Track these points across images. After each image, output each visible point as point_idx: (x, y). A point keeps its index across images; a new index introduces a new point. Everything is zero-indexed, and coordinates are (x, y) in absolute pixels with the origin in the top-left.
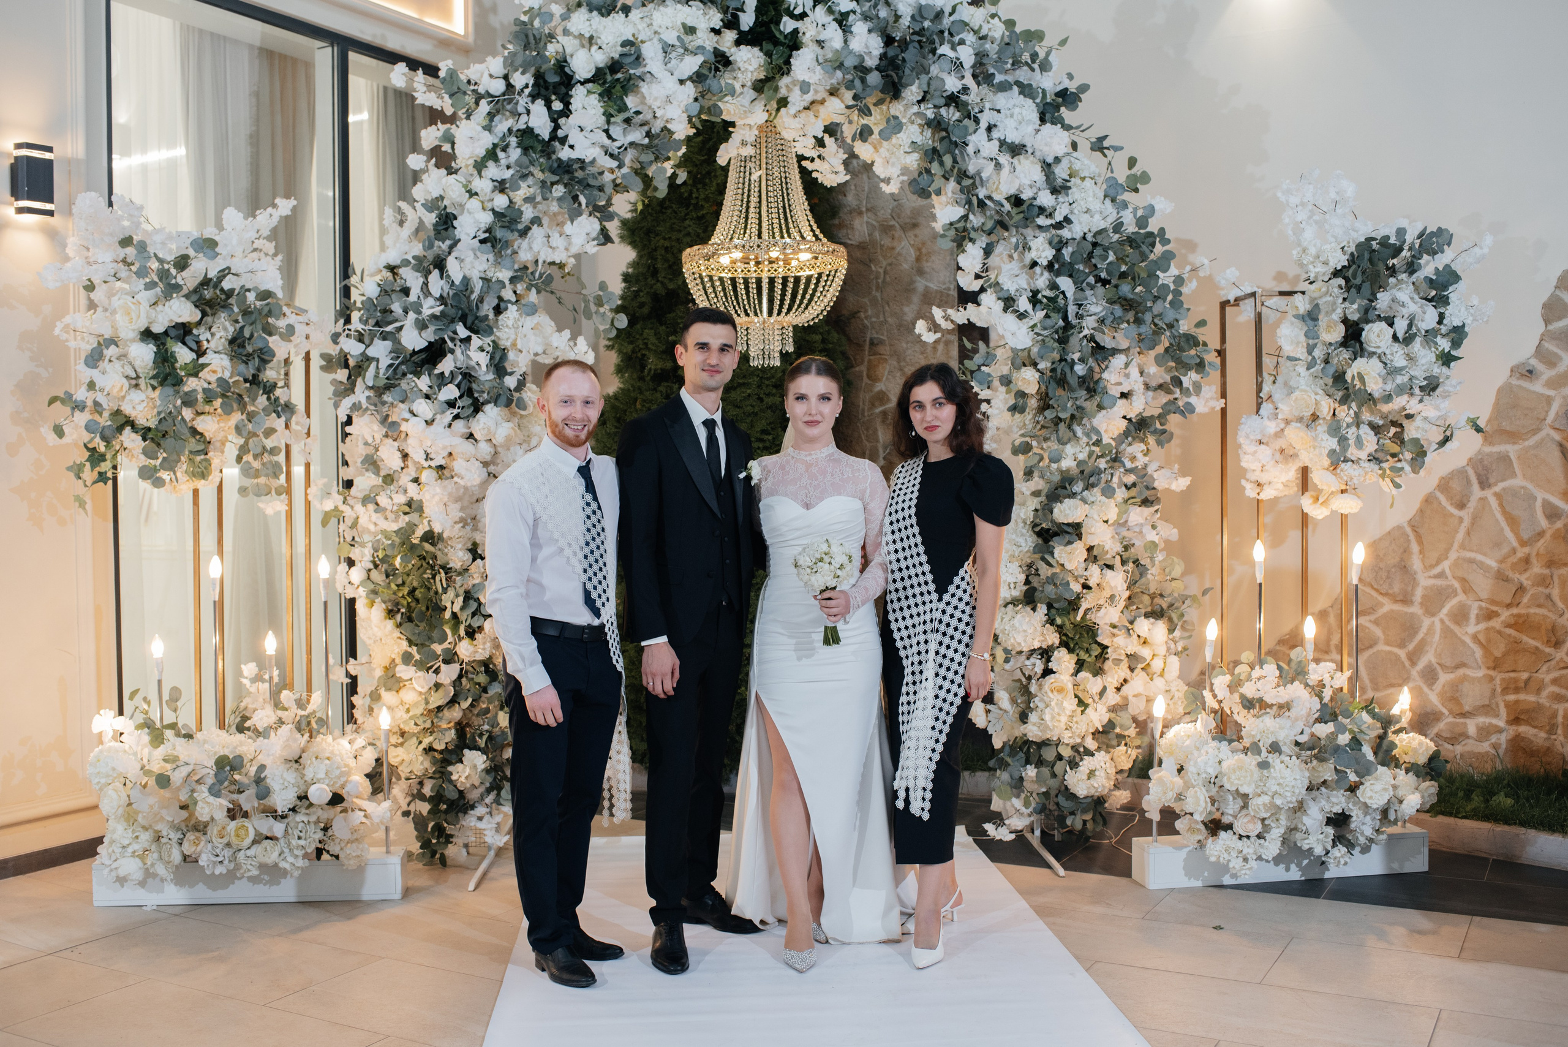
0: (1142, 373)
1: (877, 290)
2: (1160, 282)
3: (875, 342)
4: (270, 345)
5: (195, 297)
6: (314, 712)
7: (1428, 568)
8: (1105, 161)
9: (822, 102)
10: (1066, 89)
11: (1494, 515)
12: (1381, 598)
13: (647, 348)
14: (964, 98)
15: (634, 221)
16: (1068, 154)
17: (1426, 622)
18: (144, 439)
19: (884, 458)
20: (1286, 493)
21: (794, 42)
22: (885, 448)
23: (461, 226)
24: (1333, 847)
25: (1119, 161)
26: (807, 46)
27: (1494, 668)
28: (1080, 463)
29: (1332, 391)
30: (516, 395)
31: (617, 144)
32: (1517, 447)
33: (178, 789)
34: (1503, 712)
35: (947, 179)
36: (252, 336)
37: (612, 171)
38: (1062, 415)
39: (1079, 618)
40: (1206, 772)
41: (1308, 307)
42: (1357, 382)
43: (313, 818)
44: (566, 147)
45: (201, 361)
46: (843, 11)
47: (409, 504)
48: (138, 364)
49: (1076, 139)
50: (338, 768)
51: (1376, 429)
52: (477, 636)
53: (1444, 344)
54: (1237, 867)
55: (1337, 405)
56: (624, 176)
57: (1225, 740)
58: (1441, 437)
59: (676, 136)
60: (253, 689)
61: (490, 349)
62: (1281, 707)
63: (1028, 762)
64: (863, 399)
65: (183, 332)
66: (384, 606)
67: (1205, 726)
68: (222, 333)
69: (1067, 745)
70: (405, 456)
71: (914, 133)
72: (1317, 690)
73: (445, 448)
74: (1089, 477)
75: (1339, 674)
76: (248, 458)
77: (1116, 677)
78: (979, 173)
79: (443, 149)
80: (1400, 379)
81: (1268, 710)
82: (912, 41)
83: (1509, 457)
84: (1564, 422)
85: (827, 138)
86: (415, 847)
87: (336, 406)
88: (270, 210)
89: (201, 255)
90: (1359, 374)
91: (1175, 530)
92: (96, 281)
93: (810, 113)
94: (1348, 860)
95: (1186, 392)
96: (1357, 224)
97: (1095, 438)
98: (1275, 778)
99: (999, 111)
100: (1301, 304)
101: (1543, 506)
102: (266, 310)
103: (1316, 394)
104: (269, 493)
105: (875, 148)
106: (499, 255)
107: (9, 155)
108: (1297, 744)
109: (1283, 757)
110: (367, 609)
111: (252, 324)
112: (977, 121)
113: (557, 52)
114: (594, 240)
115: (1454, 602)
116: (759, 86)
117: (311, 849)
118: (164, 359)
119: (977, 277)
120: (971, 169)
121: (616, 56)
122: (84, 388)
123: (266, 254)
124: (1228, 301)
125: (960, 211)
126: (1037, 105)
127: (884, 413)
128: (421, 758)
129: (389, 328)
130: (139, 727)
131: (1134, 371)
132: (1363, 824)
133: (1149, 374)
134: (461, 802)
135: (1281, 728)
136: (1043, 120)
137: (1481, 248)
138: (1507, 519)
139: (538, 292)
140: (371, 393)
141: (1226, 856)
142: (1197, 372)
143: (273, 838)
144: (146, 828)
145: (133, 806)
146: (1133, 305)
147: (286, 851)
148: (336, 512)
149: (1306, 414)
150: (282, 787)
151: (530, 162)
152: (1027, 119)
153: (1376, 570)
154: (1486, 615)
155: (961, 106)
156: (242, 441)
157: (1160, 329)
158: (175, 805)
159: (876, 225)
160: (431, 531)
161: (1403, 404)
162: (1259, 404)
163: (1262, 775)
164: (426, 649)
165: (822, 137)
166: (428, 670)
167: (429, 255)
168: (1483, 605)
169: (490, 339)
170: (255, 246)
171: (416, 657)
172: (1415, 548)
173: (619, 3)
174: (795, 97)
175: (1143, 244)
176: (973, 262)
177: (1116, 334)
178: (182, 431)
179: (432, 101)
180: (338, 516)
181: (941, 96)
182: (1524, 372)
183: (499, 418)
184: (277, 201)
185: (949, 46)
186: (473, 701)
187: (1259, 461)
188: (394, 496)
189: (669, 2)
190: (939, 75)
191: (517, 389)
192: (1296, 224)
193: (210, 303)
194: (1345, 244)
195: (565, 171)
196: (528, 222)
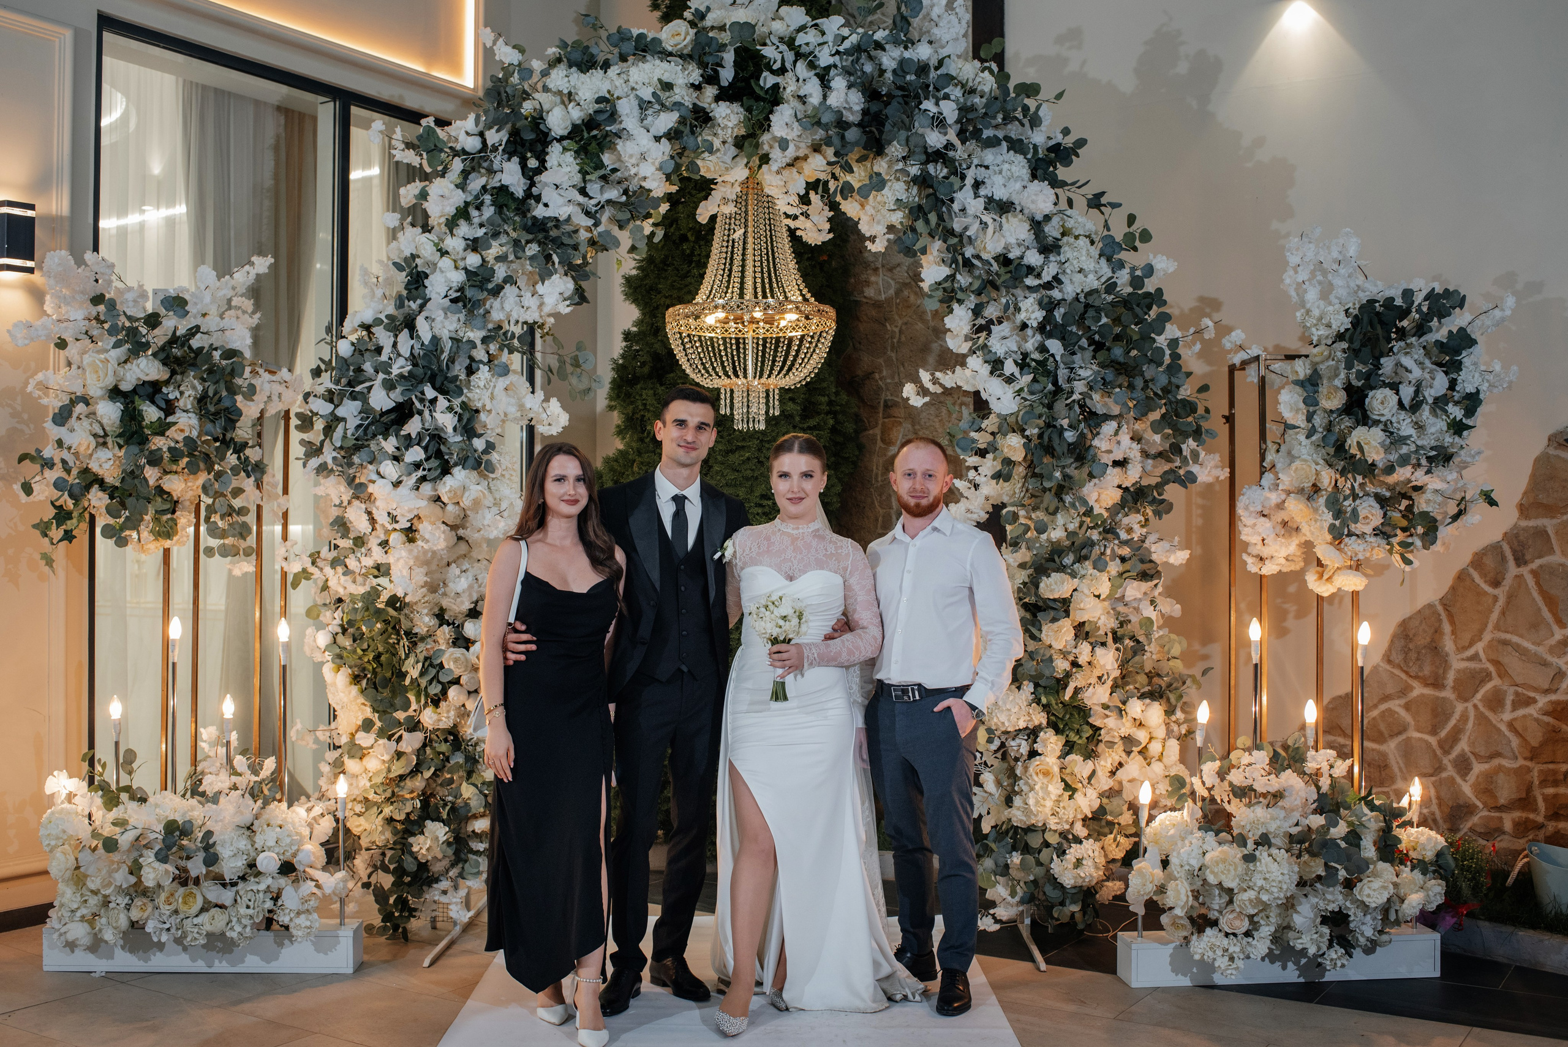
0: (1136, 438)
1: (892, 350)
2: (1155, 345)
3: (889, 404)
4: (238, 404)
5: (162, 356)
7: (1460, 649)
8: (1102, 219)
9: (805, 158)
10: (1059, 144)
11: (1530, 594)
12: (1410, 681)
14: (951, 154)
16: (1061, 212)
17: (1460, 707)
18: (112, 497)
20: (1290, 569)
21: (775, 97)
23: (432, 285)
24: (1329, 948)
25: (1118, 219)
26: (788, 102)
27: (1531, 759)
28: (1071, 535)
29: (1334, 461)
30: (485, 457)
31: (593, 202)
32: (1555, 521)
33: (129, 851)
34: (1541, 804)
35: (933, 237)
36: (215, 394)
37: (589, 229)
38: (1047, 485)
39: (1067, 698)
40: (1189, 864)
41: (1309, 372)
42: (1354, 451)
43: (262, 887)
44: (541, 205)
45: (170, 419)
46: (822, 65)
47: (378, 567)
48: (105, 421)
49: (1071, 195)
50: (288, 836)
51: (1381, 501)
52: (443, 704)
53: (1456, 412)
54: (1223, 967)
55: (1338, 476)
56: (599, 233)
57: (1212, 830)
58: (1455, 510)
60: (212, 754)
61: (458, 410)
62: (1275, 796)
63: (1014, 848)
65: (152, 390)
66: (350, 671)
67: (1191, 815)
68: (191, 392)
69: (1055, 831)
70: (372, 521)
71: (896, 190)
72: (1313, 778)
73: (410, 511)
74: (1079, 549)
75: (1339, 762)
76: (215, 518)
77: (1109, 761)
78: (966, 228)
79: (419, 209)
80: (1404, 450)
81: (1261, 799)
82: (894, 97)
83: (1546, 532)
85: (812, 194)
86: (377, 921)
88: (247, 267)
89: (171, 313)
90: (1358, 443)
91: (1178, 606)
92: (69, 340)
93: (794, 170)
94: (1345, 961)
95: (1185, 460)
96: (1367, 285)
97: (1082, 510)
98: (1261, 872)
99: (987, 167)
100: (1301, 369)
102: (229, 370)
103: (1317, 464)
104: (239, 553)
105: (862, 206)
106: (470, 312)
108: (1290, 836)
109: (1274, 851)
110: (333, 674)
111: (216, 382)
112: (963, 177)
113: (535, 109)
114: (565, 300)
115: (1489, 686)
116: (739, 143)
117: (260, 919)
118: (131, 416)
119: (967, 338)
120: (957, 226)
121: (591, 111)
122: (53, 446)
123: (244, 312)
124: (1236, 366)
125: (945, 271)
126: (1029, 161)
128: (380, 828)
129: (358, 389)
130: (93, 789)
131: (1125, 438)
132: (1363, 924)
133: (1148, 442)
134: (425, 875)
135: (1273, 819)
136: (1034, 176)
137: (1503, 310)
138: (1544, 598)
139: (510, 352)
140: (343, 453)
141: (1210, 954)
142: (1194, 440)
143: (222, 907)
144: (95, 893)
145: (82, 869)
146: (1126, 370)
147: (234, 920)
148: (305, 574)
149: (1306, 485)
150: (232, 853)
151: (504, 221)
152: (1016, 175)
153: (1406, 651)
154: (1523, 701)
155: (948, 162)
156: (210, 501)
157: (1156, 394)
158: (125, 869)
159: (892, 282)
160: (395, 595)
161: (1408, 475)
162: (1262, 474)
163: (1248, 869)
164: (388, 716)
165: (807, 193)
166: (389, 739)
167: (399, 314)
168: (1520, 690)
169: (460, 400)
170: (233, 303)
171: (378, 724)
172: (1447, 628)
173: (601, 58)
174: (776, 154)
175: (1138, 305)
176: (962, 324)
177: (1107, 399)
178: (143, 491)
179: (410, 157)
180: (308, 579)
181: (926, 152)
182: (1562, 441)
183: (468, 481)
184: (254, 259)
185: (933, 101)
186: (436, 770)
187: (1259, 534)
188: (363, 559)
189: (649, 57)
190: (921, 131)
191: (486, 451)
192: (1298, 284)
193: (178, 361)
194: (1350, 305)
195: (540, 229)
196: (500, 281)
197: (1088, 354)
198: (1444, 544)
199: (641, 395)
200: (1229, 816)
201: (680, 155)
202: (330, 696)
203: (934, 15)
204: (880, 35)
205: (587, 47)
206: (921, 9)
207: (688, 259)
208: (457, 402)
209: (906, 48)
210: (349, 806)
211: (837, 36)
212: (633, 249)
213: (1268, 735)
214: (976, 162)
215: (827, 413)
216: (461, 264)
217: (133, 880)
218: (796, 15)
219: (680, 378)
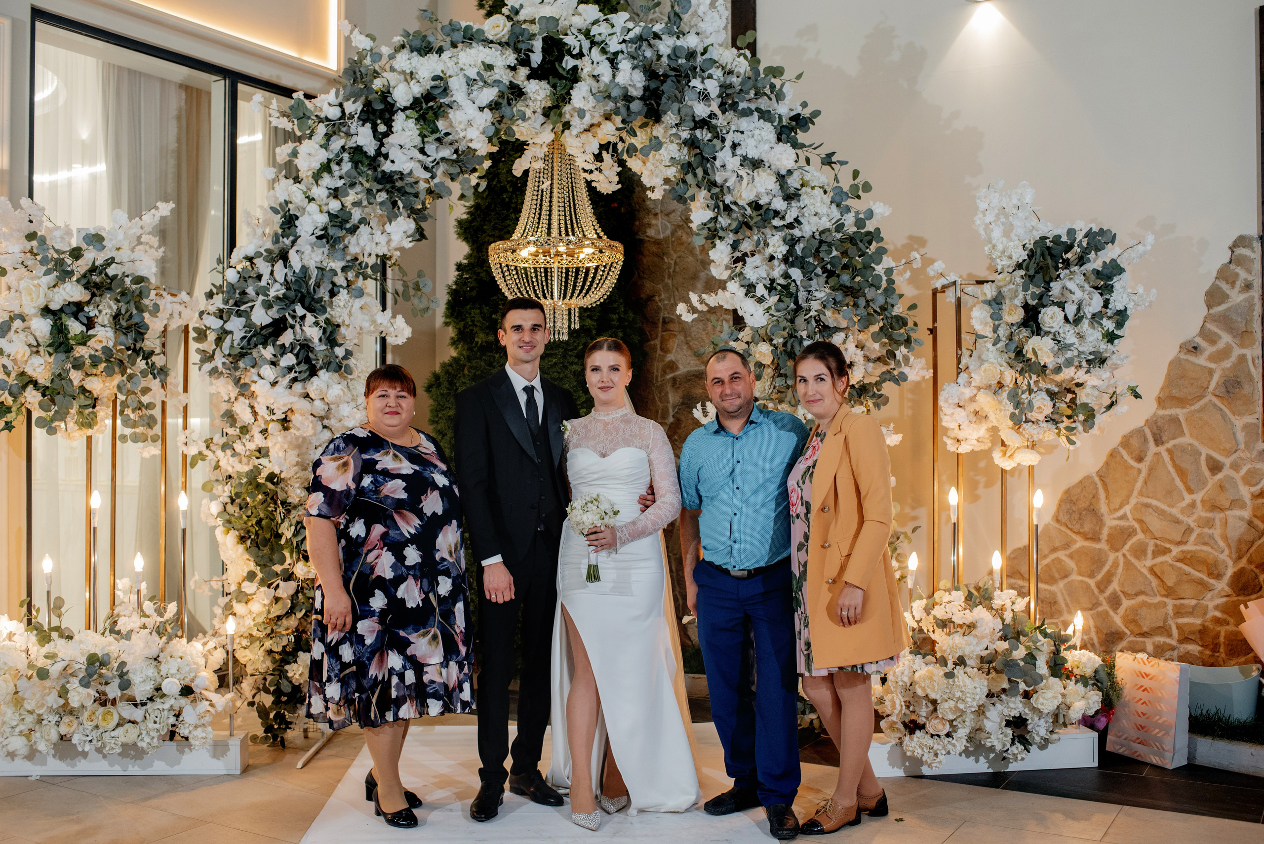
0: (860, 346)
1: (669, 278)
2: (875, 273)
3: (667, 320)
4: (146, 320)
5: (84, 281)
7: (1113, 511)
8: (832, 173)
9: (599, 125)
10: (799, 115)
11: (1166, 467)
12: (1074, 536)
13: (474, 325)
14: (714, 122)
15: (467, 221)
16: (800, 168)
17: (1112, 556)
18: (44, 395)
19: (673, 416)
20: (980, 448)
21: (574, 76)
22: (674, 407)
23: (302, 225)
24: (1012, 745)
25: (845, 173)
26: (585, 80)
27: (1167, 596)
29: (1015, 363)
30: (344, 362)
31: (430, 159)
32: (1185, 411)
33: (58, 678)
34: (1175, 632)
35: (700, 188)
36: (127, 312)
37: (427, 181)
40: (902, 681)
41: (995, 294)
42: (1030, 355)
43: (167, 706)
44: (388, 162)
45: (91, 332)
46: (612, 51)
47: (259, 450)
48: (37, 334)
49: (809, 155)
50: (189, 665)
51: (1052, 395)
53: (1109, 325)
54: (929, 761)
55: (1018, 375)
56: (435, 184)
57: (920, 654)
58: (1109, 402)
59: (478, 153)
60: (126, 600)
61: (323, 324)
62: (969, 627)
64: (657, 367)
65: (76, 309)
66: (237, 533)
68: (107, 311)
70: (255, 413)
71: (672, 150)
72: (999, 613)
73: (285, 405)
75: (1019, 599)
76: (128, 411)
78: (726, 181)
80: (1069, 354)
81: (959, 629)
82: (669, 76)
83: (1178, 419)
84: (1223, 390)
85: (604, 154)
86: (260, 732)
88: (153, 211)
89: (91, 247)
90: (1033, 349)
92: (8, 268)
93: (590, 134)
94: (1024, 756)
95: (898, 363)
96: (1040, 226)
98: (959, 686)
99: (742, 132)
100: (989, 291)
101: (1207, 460)
102: (137, 292)
103: (1001, 366)
104: (147, 440)
105: (644, 163)
106: (333, 247)
108: (981, 657)
109: (968, 669)
110: (224, 536)
111: (128, 303)
112: (723, 140)
113: (384, 86)
114: (408, 237)
115: (1134, 540)
116: (546, 113)
117: (165, 731)
118: (59, 330)
119: (727, 268)
120: (719, 179)
121: (428, 87)
123: (151, 247)
124: (938, 289)
125: (710, 214)
126: (775, 127)
127: (674, 379)
128: (262, 658)
129: (242, 308)
130: (29, 629)
131: (851, 346)
132: (1038, 726)
133: (869, 349)
135: (969, 644)
136: (779, 140)
137: (1145, 245)
138: (1177, 471)
139: (365, 278)
140: (231, 359)
141: (920, 751)
142: (906, 347)
143: (133, 722)
144: (31, 712)
145: (20, 694)
146: (852, 292)
147: (144, 733)
148: (201, 456)
149: (993, 382)
150: (142, 680)
151: (359, 174)
152: (765, 139)
153: (1070, 512)
154: (1161, 551)
155: (712, 128)
156: (123, 398)
157: (875, 311)
158: (55, 693)
159: (669, 225)
160: (273, 473)
161: (1072, 374)
162: (958, 374)
163: (948, 683)
164: (268, 569)
165: (600, 154)
166: (269, 586)
167: (276, 249)
168: (1158, 542)
169: (324, 317)
170: (142, 240)
171: (260, 575)
172: (1102, 494)
173: (436, 46)
174: (575, 122)
175: (861, 241)
176: (723, 256)
177: (837, 315)
178: (68, 389)
179: (285, 124)
180: (203, 460)
181: (694, 120)
182: (1190, 348)
183: (331, 381)
184: (159, 204)
185: (699, 80)
186: (306, 612)
187: (956, 421)
188: (247, 443)
189: (474, 44)
190: (690, 103)
191: (345, 358)
192: (986, 225)
193: (97, 286)
194: (1027, 241)
195: (388, 181)
196: (356, 222)
197: (822, 279)
198: (1100, 428)
199: (470, 314)
200: (934, 643)
201: (500, 122)
202: (222, 553)
203: (700, 12)
204: (657, 28)
205: (425, 36)
206: (690, 7)
207: (507, 206)
208: (322, 318)
209: (678, 38)
210: (237, 641)
211: (623, 28)
212: (462, 197)
213: (964, 580)
214: (733, 128)
216: (325, 209)
217: (61, 702)
218: (592, 11)
219: (501, 300)
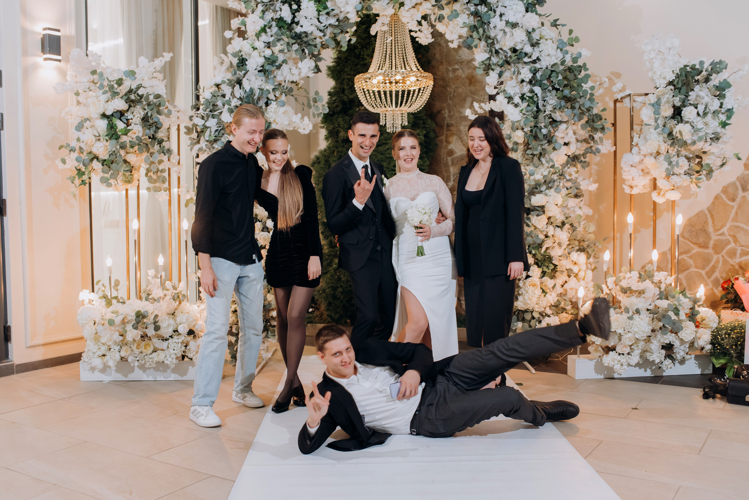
0: (574, 132)
1: (450, 100)
2: (583, 89)
3: (449, 124)
4: (161, 121)
5: (126, 98)
6: (181, 291)
7: (716, 230)
8: (558, 31)
9: (421, 4)
12: (693, 245)
15: (334, 66)
16: (539, 28)
17: (715, 257)
18: (103, 165)
19: (453, 180)
20: (645, 191)
22: (454, 176)
23: (249, 64)
24: (665, 360)
25: (565, 31)
28: (544, 176)
29: (667, 140)
31: (323, 25)
33: (119, 326)
35: (481, 40)
36: (152, 115)
37: (321, 38)
38: (535, 153)
39: (543, 251)
41: (656, 100)
42: (678, 135)
43: (180, 341)
44: (299, 26)
45: (129, 128)
48: (99, 129)
49: (543, 21)
50: (192, 317)
51: (689, 159)
53: (723, 118)
54: (618, 368)
55: (669, 147)
56: (326, 40)
58: (721, 164)
59: (351, 21)
60: (153, 282)
62: (640, 292)
63: (518, 320)
64: (443, 152)
65: (121, 114)
68: (138, 115)
69: (538, 312)
71: (464, 18)
72: (658, 284)
74: (548, 183)
75: (669, 277)
76: (151, 174)
77: (561, 280)
78: (496, 35)
79: (241, 29)
80: (700, 134)
81: (634, 294)
85: (423, 21)
87: (191, 149)
88: (160, 58)
89: (128, 78)
90: (679, 131)
91: (591, 210)
92: (80, 92)
93: (415, 10)
94: (671, 366)
95: (596, 143)
97: (551, 164)
98: (636, 324)
99: (506, 7)
100: (652, 99)
102: (157, 104)
104: (161, 190)
105: (447, 26)
106: (267, 77)
107: (40, 34)
108: (648, 310)
109: (641, 315)
111: (151, 110)
112: (495, 11)
114: (312, 70)
115: (729, 247)
117: (179, 355)
118: (112, 127)
119: (495, 88)
120: (492, 35)
122: (76, 141)
123: (159, 79)
124: (617, 99)
125: (487, 56)
126: (524, 4)
127: (454, 159)
129: (216, 113)
130: (100, 298)
131: (571, 132)
132: (680, 349)
133: (579, 134)
135: (640, 302)
136: (527, 11)
137: (743, 72)
139: (286, 95)
140: (209, 143)
141: (612, 363)
142: (601, 133)
143: (162, 350)
144: (104, 344)
145: (98, 334)
146: (570, 100)
147: (168, 355)
149: (654, 151)
150: (166, 325)
151: (282, 33)
152: (519, 10)
153: (691, 232)
154: (745, 253)
155: (488, 5)
156: (147, 166)
157: (584, 111)
158: (117, 334)
159: (450, 68)
161: (701, 146)
162: (632, 148)
163: (630, 323)
165: (421, 21)
167: (234, 78)
168: (744, 248)
170: (155, 75)
172: (710, 221)
174: (407, 2)
175: (575, 70)
176: (493, 80)
177: (561, 114)
178: (118, 161)
184: (164, 54)
187: (631, 175)
192: (650, 59)
193: (133, 101)
194: (674, 69)
195: (298, 38)
196: (281, 62)
197: (554, 92)
198: (715, 179)
199: (337, 121)
201: (364, 2)
207: (358, 57)
214: (500, 4)
215: (422, 128)
